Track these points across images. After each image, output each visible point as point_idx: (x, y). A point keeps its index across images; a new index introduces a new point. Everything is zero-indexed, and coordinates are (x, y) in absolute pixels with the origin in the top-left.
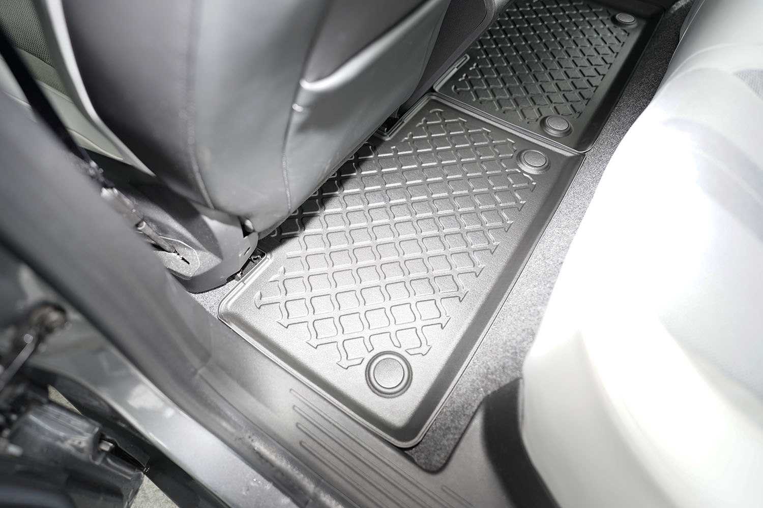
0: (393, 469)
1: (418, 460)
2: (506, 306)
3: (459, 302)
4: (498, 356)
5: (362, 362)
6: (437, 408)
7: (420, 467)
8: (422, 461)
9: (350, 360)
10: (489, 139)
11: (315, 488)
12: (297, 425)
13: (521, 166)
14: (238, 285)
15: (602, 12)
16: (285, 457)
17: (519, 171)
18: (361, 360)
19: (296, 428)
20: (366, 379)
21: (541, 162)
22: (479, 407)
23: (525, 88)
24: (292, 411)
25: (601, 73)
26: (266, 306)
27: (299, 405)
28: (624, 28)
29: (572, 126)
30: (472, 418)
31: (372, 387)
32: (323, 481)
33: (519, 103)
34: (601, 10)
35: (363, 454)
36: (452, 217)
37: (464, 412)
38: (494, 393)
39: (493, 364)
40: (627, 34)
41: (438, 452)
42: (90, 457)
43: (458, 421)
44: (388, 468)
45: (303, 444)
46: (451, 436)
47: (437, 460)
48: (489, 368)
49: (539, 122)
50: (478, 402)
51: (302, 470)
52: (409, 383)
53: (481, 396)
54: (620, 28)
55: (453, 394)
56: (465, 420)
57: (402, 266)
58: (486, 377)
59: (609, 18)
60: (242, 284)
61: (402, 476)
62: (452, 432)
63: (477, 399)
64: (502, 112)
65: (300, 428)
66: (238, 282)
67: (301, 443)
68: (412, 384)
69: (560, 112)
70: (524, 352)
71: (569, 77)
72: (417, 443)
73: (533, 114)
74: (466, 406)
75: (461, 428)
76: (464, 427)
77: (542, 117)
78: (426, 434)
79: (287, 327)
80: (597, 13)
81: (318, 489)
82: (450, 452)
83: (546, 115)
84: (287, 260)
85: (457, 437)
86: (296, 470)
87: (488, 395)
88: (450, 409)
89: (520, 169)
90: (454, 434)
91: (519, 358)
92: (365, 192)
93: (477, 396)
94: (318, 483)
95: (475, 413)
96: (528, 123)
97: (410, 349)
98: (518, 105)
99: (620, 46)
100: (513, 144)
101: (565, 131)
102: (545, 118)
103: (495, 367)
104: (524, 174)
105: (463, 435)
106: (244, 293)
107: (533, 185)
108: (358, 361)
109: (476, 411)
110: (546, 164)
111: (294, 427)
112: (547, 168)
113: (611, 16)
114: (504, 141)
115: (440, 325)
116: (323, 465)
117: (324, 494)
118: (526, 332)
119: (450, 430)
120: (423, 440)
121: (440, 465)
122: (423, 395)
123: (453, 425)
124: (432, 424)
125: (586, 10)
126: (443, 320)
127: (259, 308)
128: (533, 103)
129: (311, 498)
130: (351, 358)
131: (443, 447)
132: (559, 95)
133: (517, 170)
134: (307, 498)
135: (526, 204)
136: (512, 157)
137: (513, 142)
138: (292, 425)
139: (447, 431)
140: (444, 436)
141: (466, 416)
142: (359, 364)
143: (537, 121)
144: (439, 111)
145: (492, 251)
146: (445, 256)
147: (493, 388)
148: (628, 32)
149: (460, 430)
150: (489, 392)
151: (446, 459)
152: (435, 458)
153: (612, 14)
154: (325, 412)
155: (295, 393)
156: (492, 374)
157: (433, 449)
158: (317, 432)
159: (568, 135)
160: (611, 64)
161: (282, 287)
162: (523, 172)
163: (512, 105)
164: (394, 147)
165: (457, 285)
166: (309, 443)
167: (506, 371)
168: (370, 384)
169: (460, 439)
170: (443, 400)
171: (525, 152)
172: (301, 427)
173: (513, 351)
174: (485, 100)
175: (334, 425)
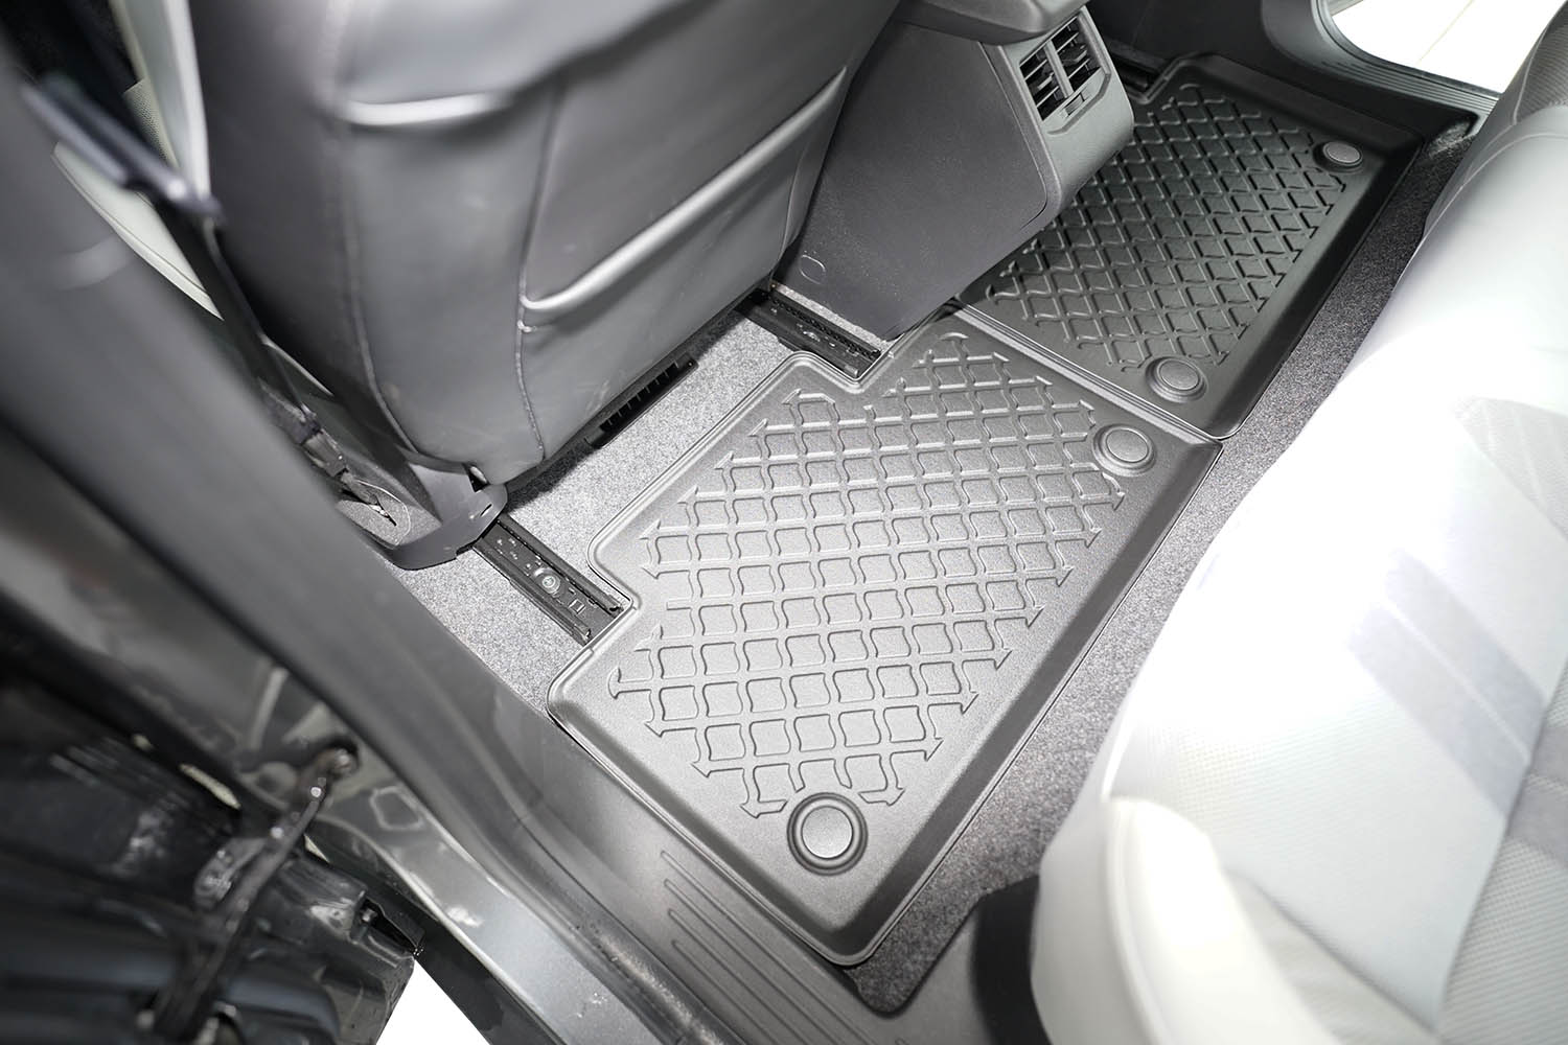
0: (820, 1002)
1: (863, 989)
2: (1040, 732)
3: (959, 715)
4: (1011, 831)
5: (783, 808)
6: (904, 903)
7: (865, 1003)
8: (870, 992)
9: (763, 802)
10: (1046, 399)
11: (692, 1019)
12: (669, 912)
13: (1099, 457)
14: (582, 653)
15: (1298, 135)
16: (647, 964)
17: (1096, 468)
18: (782, 803)
19: (667, 917)
20: (788, 839)
21: (1139, 455)
22: (971, 912)
23: (1125, 296)
24: (663, 888)
25: (1294, 247)
26: (628, 694)
27: (675, 878)
28: (1337, 174)
29: (1206, 381)
30: (958, 931)
31: (797, 855)
32: (705, 1009)
33: (1110, 328)
34: (1296, 131)
35: (772, 971)
36: (961, 552)
37: (946, 918)
38: (997, 892)
39: (1001, 844)
40: (1341, 187)
41: (897, 981)
42: (348, 933)
43: (934, 932)
44: (813, 1000)
45: (678, 945)
46: (920, 958)
47: (894, 993)
48: (993, 849)
49: (1143, 370)
50: (970, 904)
51: (673, 987)
52: (860, 852)
53: (976, 896)
54: (1327, 174)
55: (932, 881)
56: (945, 932)
57: (867, 638)
58: (987, 865)
59: (1310, 151)
60: (588, 652)
61: (834, 1015)
62: (923, 949)
63: (968, 900)
64: (1076, 345)
65: (673, 918)
66: (582, 648)
67: (674, 943)
68: (865, 855)
69: (1186, 351)
70: (1052, 832)
71: (1213, 277)
72: (863, 960)
73: (1136, 354)
74: (950, 908)
75: (938, 945)
76: (943, 944)
77: (1152, 359)
78: (881, 944)
79: (661, 736)
80: (1285, 138)
81: (697, 1021)
82: (916, 983)
83: (1159, 356)
84: (668, 612)
85: (930, 959)
86: (664, 986)
87: (988, 895)
88: (924, 908)
89: (1097, 463)
90: (925, 954)
91: (1041, 840)
92: (811, 492)
93: (970, 894)
94: (697, 1012)
95: (963, 923)
96: (1123, 370)
97: (868, 792)
98: (1107, 331)
99: (1324, 213)
100: (1090, 411)
101: (1191, 392)
102: (1157, 361)
103: (1002, 850)
104: (1104, 474)
105: (940, 956)
106: (591, 669)
107: (1118, 497)
108: (778, 806)
109: (966, 918)
110: (1147, 459)
111: (664, 914)
112: (1149, 465)
113: (1313, 146)
114: (1075, 405)
115: (923, 753)
116: (706, 983)
117: (706, 1030)
118: (1060, 796)
119: (919, 947)
120: (876, 955)
121: (897, 1004)
122: (883, 876)
123: (926, 938)
124: (892, 930)
125: (1266, 130)
126: (929, 745)
127: (616, 697)
128: (1136, 328)
129: (685, 1034)
130: (765, 799)
131: (905, 975)
132: (1190, 314)
133: (1093, 465)
134: (680, 1033)
135: (1101, 534)
136: (1085, 439)
137: (1091, 408)
138: (661, 911)
139: (914, 948)
140: (909, 955)
141: (948, 926)
142: (777, 812)
143: (1140, 366)
144: (957, 337)
145: (1029, 622)
146: (942, 626)
147: (997, 884)
148: (1343, 181)
149: (935, 947)
150: (989, 890)
151: (908, 994)
152: (891, 992)
153: (1317, 142)
154: (716, 896)
155: (669, 859)
156: (997, 860)
157: (888, 974)
158: (701, 928)
159: (1197, 399)
160: (1300, 251)
161: (655, 661)
162: (1102, 469)
163: (1095, 333)
164: (870, 407)
165: (959, 681)
166: (686, 944)
167: (1019, 859)
168: (794, 848)
169: (935, 963)
170: (915, 889)
171: (1111, 430)
172: (676, 917)
173: (1035, 827)
174: (1046, 319)
175: (729, 918)
